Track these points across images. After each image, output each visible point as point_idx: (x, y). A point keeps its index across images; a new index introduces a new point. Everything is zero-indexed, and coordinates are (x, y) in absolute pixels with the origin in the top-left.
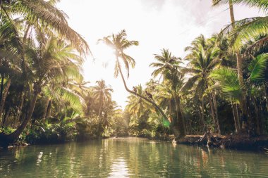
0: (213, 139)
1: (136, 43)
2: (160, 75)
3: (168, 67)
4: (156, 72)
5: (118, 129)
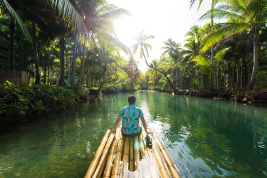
0: (193, 92)
1: (153, 37)
2: (167, 53)
3: (173, 49)
4: (166, 52)
5: (142, 85)
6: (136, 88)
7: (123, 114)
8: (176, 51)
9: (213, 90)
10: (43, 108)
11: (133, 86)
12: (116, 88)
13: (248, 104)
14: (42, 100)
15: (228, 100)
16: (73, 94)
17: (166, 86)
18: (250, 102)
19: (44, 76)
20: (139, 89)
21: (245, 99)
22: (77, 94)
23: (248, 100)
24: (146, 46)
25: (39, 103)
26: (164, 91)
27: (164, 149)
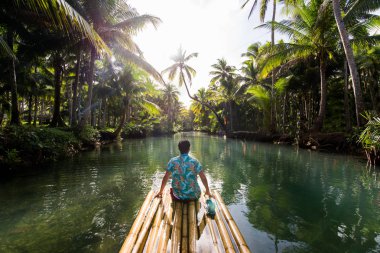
1: (196, 55)
2: (218, 81)
5: (184, 125)
6: (175, 129)
7: (172, 169)
8: (230, 78)
9: (274, 131)
10: (19, 160)
11: (171, 126)
12: (144, 130)
13: (312, 150)
14: (18, 149)
15: (290, 144)
16: (72, 139)
17: (217, 126)
18: (314, 147)
19: (29, 111)
20: (179, 131)
21: (309, 144)
22: (79, 138)
23: (313, 144)
24: (188, 69)
25: (13, 153)
26: (214, 134)
27: (232, 219)
